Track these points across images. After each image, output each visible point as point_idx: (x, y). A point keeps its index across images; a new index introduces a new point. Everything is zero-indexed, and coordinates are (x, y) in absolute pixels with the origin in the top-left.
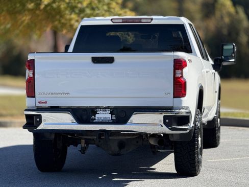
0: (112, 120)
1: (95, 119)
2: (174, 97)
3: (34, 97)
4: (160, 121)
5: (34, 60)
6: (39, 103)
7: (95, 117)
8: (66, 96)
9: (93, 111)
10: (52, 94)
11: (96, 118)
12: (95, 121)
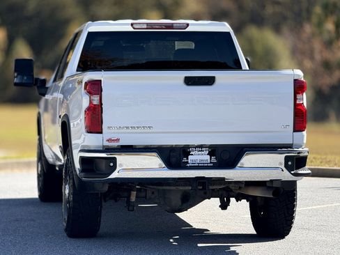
0: (211, 163)
1: (187, 163)
2: (294, 131)
3: (101, 133)
4: (281, 164)
5: (101, 81)
6: (108, 140)
7: (187, 159)
8: (148, 130)
9: (185, 151)
10: (127, 128)
11: (189, 162)
12: (188, 165)
